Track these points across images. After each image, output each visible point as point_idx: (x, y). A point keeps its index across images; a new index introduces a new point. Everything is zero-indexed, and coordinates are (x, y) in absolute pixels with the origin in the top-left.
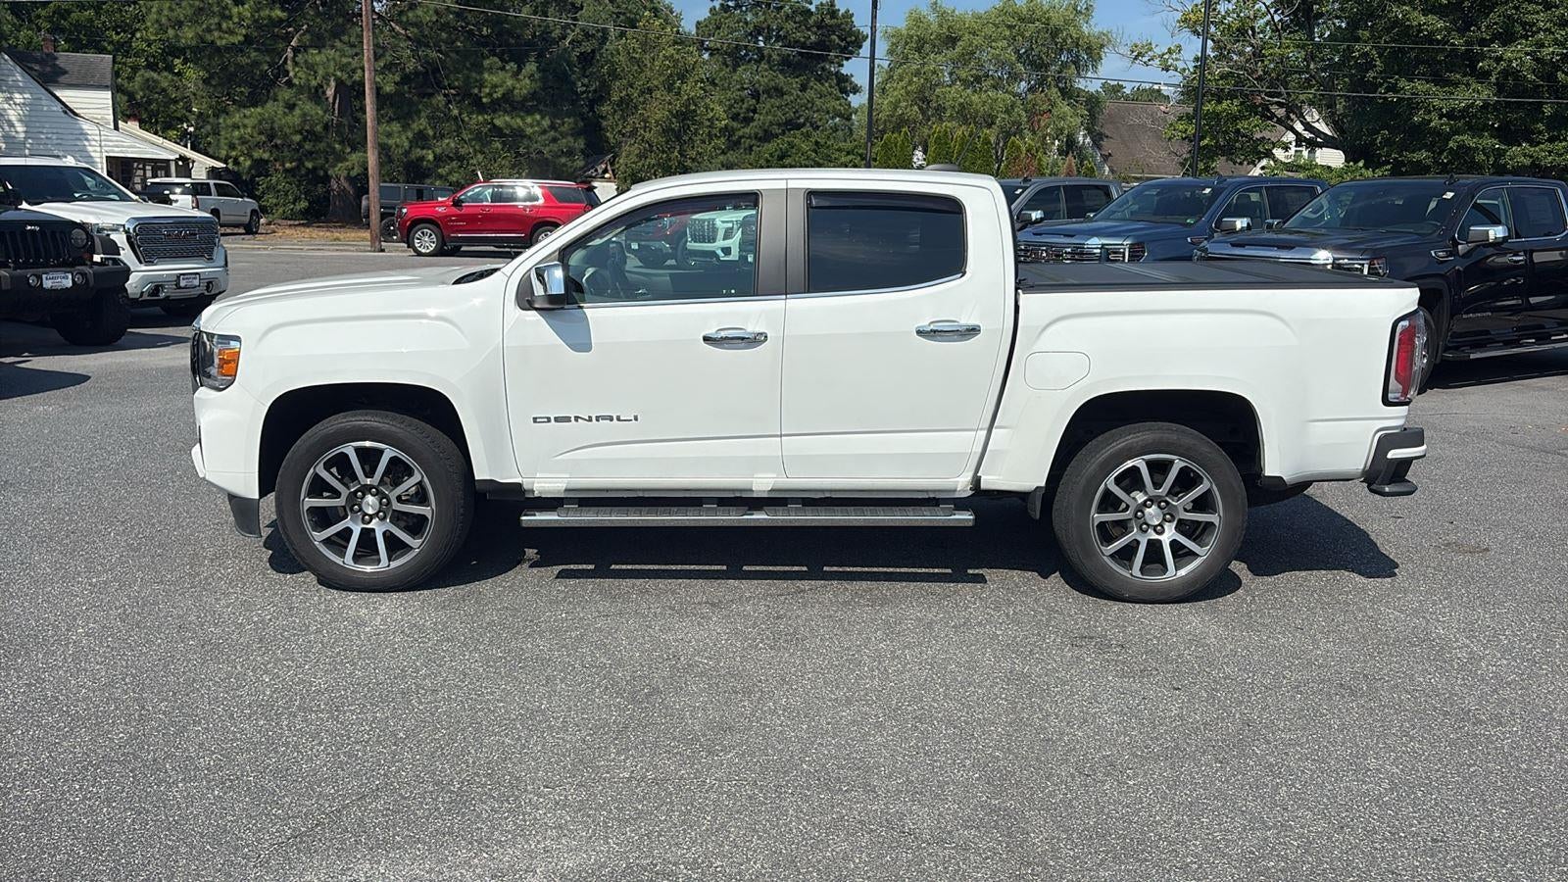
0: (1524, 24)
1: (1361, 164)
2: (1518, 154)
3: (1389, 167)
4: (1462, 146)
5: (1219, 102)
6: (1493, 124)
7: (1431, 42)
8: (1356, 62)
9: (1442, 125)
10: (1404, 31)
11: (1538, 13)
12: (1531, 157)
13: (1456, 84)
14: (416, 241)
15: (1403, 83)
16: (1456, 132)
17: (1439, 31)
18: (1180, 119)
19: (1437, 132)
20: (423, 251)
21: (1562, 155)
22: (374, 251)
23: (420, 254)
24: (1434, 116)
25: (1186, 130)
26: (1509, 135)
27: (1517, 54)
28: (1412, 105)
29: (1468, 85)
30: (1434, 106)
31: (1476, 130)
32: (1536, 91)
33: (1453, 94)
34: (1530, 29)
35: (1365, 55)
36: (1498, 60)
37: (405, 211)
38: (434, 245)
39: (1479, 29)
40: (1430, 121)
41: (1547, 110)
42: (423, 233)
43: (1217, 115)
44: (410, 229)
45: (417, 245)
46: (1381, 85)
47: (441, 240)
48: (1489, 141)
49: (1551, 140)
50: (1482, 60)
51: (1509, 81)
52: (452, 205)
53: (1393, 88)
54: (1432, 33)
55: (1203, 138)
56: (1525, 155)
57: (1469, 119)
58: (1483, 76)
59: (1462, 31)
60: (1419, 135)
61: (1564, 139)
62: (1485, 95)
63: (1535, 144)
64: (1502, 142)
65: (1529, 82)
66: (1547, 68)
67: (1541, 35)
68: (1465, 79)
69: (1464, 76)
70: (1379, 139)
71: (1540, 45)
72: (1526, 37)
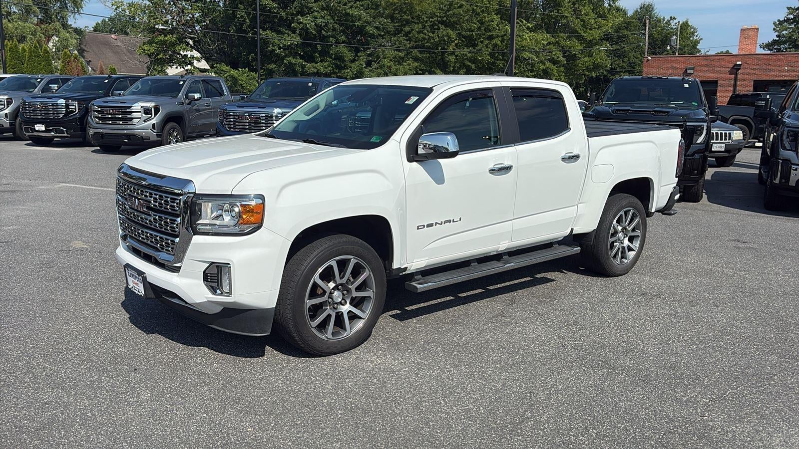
0: (307, 7)
2: (310, 67)
4: (290, 63)
6: (301, 53)
7: (271, 12)
8: (238, 20)
9: (281, 52)
13: (283, 33)
15: (261, 31)
16: (286, 56)
17: (275, 8)
19: (278, 55)
21: (326, 68)
24: (276, 48)
25: (149, 49)
26: (310, 59)
27: (307, 21)
28: (266, 42)
29: (288, 34)
30: (276, 43)
31: (295, 55)
32: (315, 38)
33: (283, 38)
35: (242, 16)
36: (300, 23)
40: (275, 50)
41: (319, 48)
46: (249, 32)
48: (300, 61)
49: (322, 61)
50: (293, 23)
51: (305, 33)
54: (271, 8)
57: (291, 50)
58: (294, 32)
60: (270, 57)
61: (327, 61)
62: (296, 39)
63: (316, 63)
64: (305, 61)
65: (313, 35)
66: (319, 28)
67: (316, 14)
68: (287, 31)
69: (286, 30)
70: (250, 58)
71: (315, 17)
72: (309, 14)
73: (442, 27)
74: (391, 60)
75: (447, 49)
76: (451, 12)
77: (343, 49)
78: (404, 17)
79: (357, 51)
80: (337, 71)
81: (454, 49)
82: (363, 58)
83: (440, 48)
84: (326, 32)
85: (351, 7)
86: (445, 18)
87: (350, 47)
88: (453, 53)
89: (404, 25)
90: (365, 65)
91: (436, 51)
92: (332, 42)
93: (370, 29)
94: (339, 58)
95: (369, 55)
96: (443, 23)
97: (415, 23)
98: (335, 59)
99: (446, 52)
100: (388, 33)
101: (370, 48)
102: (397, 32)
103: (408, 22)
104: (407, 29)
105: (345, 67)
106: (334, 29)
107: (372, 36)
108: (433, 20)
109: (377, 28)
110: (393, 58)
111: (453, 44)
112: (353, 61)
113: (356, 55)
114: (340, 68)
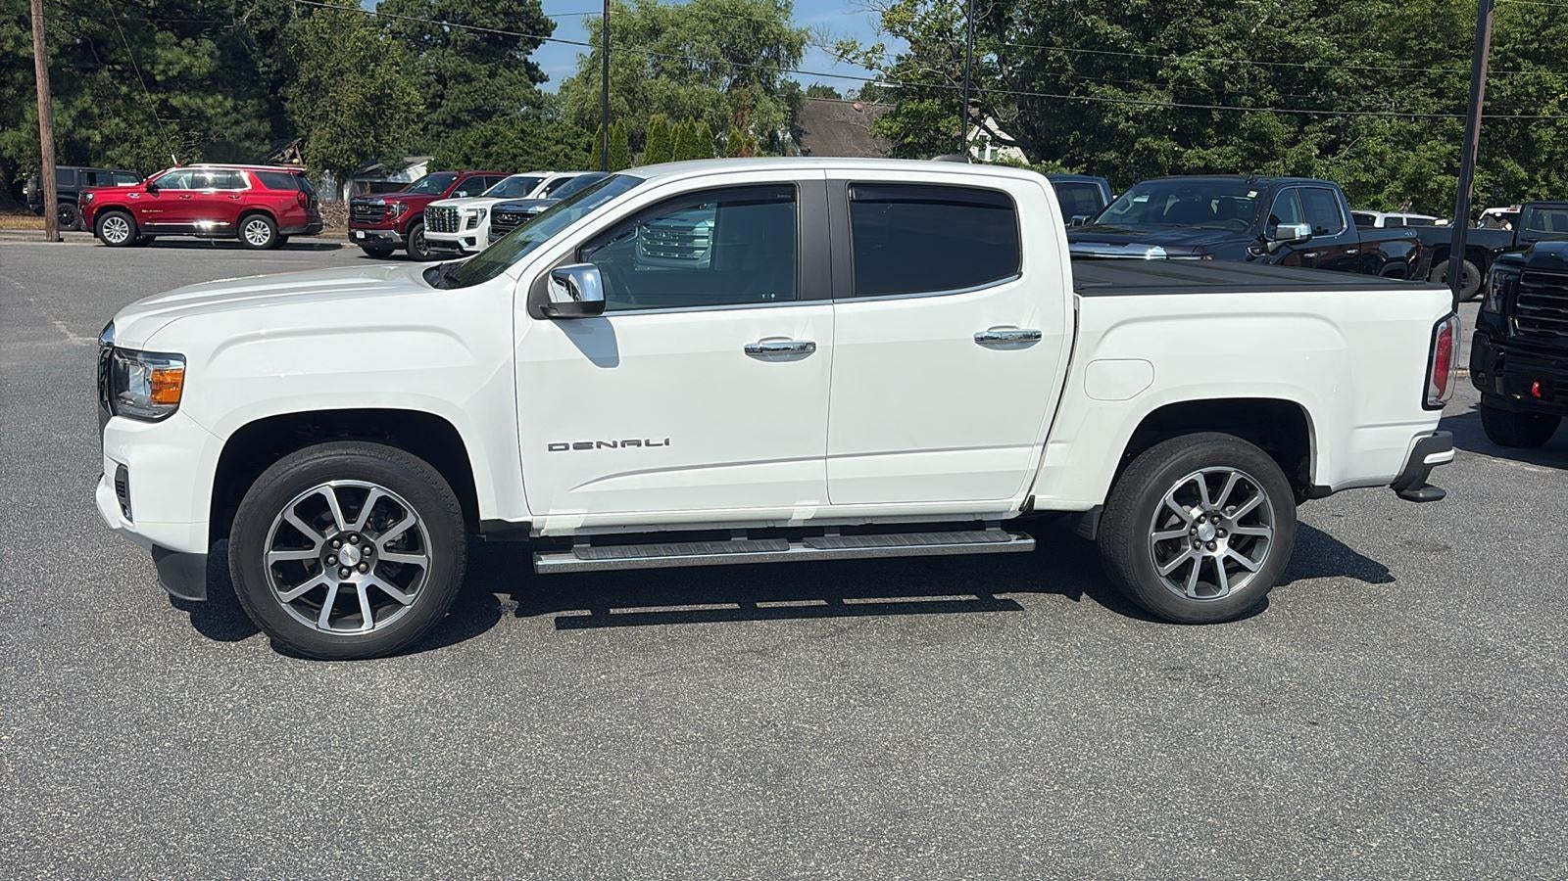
0: (1194, 36)
1: (1058, 163)
2: (1192, 156)
3: (1084, 165)
4: (1147, 148)
5: (922, 101)
6: (1172, 128)
7: (1117, 49)
8: (1051, 66)
9: (1129, 127)
10: (1092, 38)
11: (1207, 26)
12: (1204, 159)
13: (1139, 90)
14: (105, 230)
15: (1093, 88)
16: (1139, 135)
17: (1124, 40)
18: (885, 116)
19: (1124, 134)
20: (114, 241)
21: (1229, 158)
22: (51, 241)
23: (109, 244)
24: (1121, 118)
25: (891, 127)
26: (1184, 138)
27: (1191, 64)
28: (1101, 108)
29: (1149, 91)
30: (1121, 110)
31: (1159, 133)
32: (1206, 98)
33: (1137, 99)
34: (1201, 41)
35: (1059, 59)
36: (1175, 68)
37: (90, 196)
38: (126, 235)
39: (1158, 39)
40: (1118, 123)
41: (1216, 116)
42: (113, 221)
43: (918, 114)
44: (97, 217)
45: (106, 235)
46: (1072, 88)
47: (133, 228)
48: (1168, 144)
49: (1220, 144)
50: (1161, 69)
51: (1185, 90)
52: (147, 191)
53: (1084, 92)
54: (1117, 42)
55: (906, 136)
56: (1199, 158)
57: (1151, 123)
58: (1162, 84)
59: (1145, 40)
60: (1108, 137)
61: (1231, 143)
62: (1165, 101)
63: (1206, 147)
64: (1180, 144)
65: (1202, 91)
66: (1217, 78)
67: (1212, 47)
68: (1147, 86)
69: (1146, 83)
70: (1071, 140)
71: (1211, 56)
72: (1198, 49)
73: (1526, 64)
74: (1386, 140)
75: (1535, 113)
76: (1552, 30)
77: (1268, 119)
78: (1427, 46)
79: (1306, 120)
80: (1252, 165)
81: (1553, 114)
82: (1314, 135)
83: (1517, 111)
84: (1232, 83)
85: (1297, 30)
86: (1536, 45)
87: (1289, 113)
88: (1551, 123)
89: (1429, 64)
90: (1318, 152)
91: (1507, 118)
92: (1245, 105)
93: (1337, 75)
94: (1260, 136)
95: (1331, 130)
96: (1526, 55)
97: (1460, 57)
98: (1250, 139)
99: (1534, 120)
100: (1388, 81)
101: (1333, 116)
102: (1409, 79)
103: (1438, 57)
104: (1435, 71)
105: (1273, 155)
106: (1253, 78)
107: (1344, 90)
108: (1502, 49)
109: (1355, 71)
110: (1393, 135)
111: (1555, 102)
112: (1294, 142)
113: (1301, 131)
114: (1261, 158)
